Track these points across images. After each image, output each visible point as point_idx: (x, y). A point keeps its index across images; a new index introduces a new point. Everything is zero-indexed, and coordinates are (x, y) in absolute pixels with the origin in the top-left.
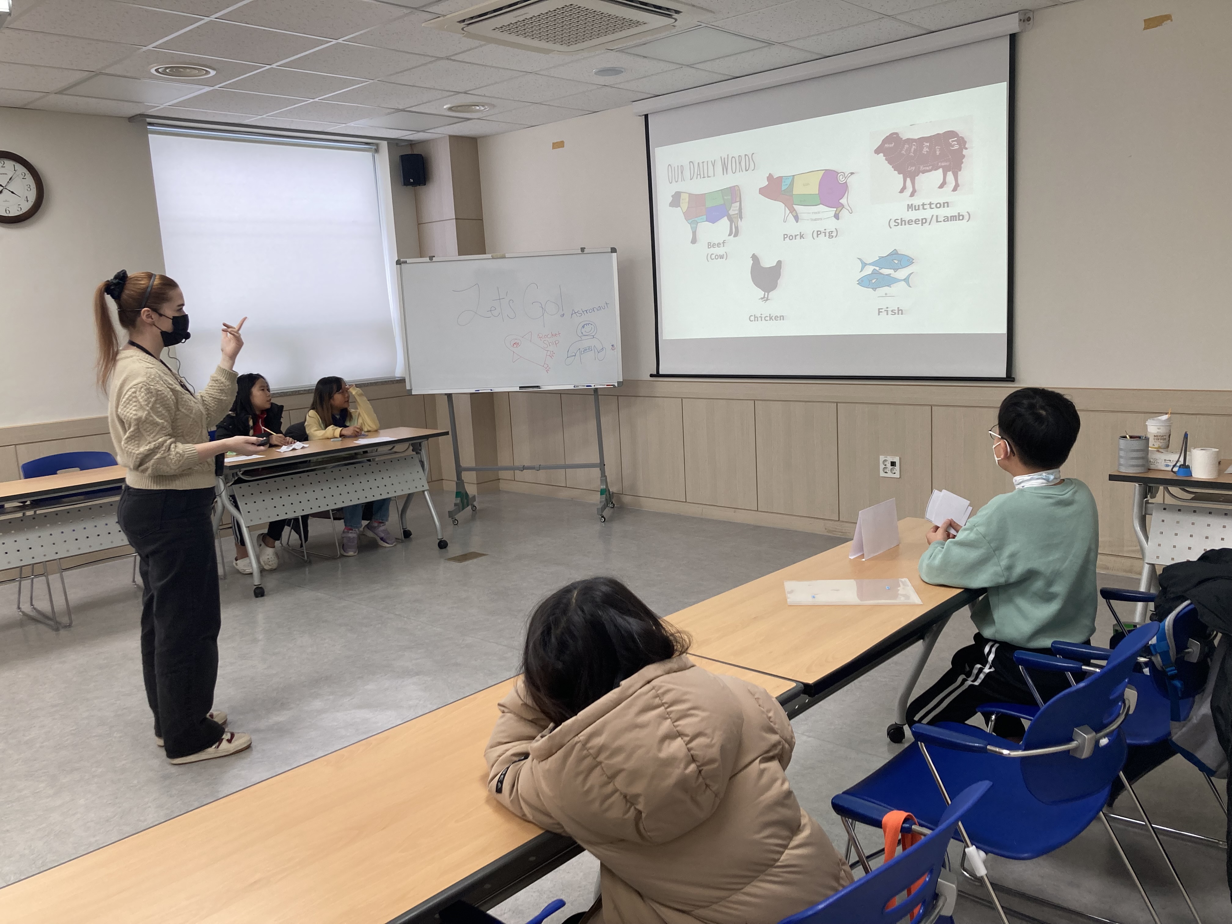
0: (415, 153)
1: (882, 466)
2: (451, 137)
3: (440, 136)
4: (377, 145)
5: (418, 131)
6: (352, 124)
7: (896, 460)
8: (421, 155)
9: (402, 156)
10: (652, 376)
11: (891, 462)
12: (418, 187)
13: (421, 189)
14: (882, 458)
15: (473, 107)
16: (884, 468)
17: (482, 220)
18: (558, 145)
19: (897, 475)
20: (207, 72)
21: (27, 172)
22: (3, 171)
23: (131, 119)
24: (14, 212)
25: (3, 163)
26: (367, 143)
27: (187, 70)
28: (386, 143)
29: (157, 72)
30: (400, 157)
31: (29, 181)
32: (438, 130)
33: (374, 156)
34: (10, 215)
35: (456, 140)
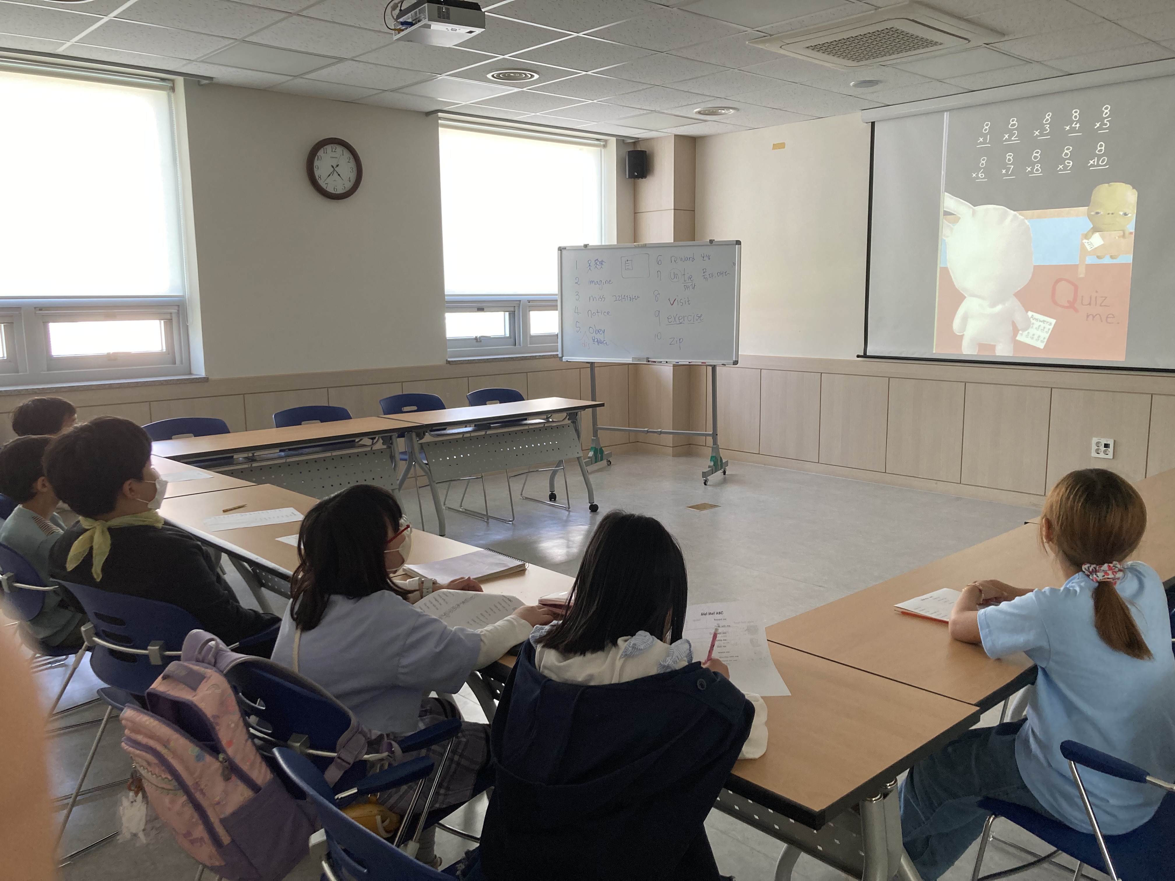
0: (641, 149)
1: (1094, 447)
2: (675, 135)
3: (667, 134)
4: (606, 141)
5: (653, 130)
7: (1111, 442)
8: (646, 152)
9: (629, 152)
10: (858, 356)
11: (1105, 444)
12: (640, 180)
13: (642, 182)
14: (1095, 440)
15: (720, 111)
16: (1098, 450)
17: (694, 211)
18: (780, 146)
19: (1110, 456)
20: (532, 76)
21: (352, 157)
22: (334, 155)
23: (428, 114)
24: (340, 190)
25: (335, 148)
26: (598, 140)
27: (517, 75)
28: (614, 139)
29: (493, 76)
30: (627, 152)
31: (352, 164)
32: (669, 130)
33: (603, 150)
34: (337, 193)
35: (680, 139)
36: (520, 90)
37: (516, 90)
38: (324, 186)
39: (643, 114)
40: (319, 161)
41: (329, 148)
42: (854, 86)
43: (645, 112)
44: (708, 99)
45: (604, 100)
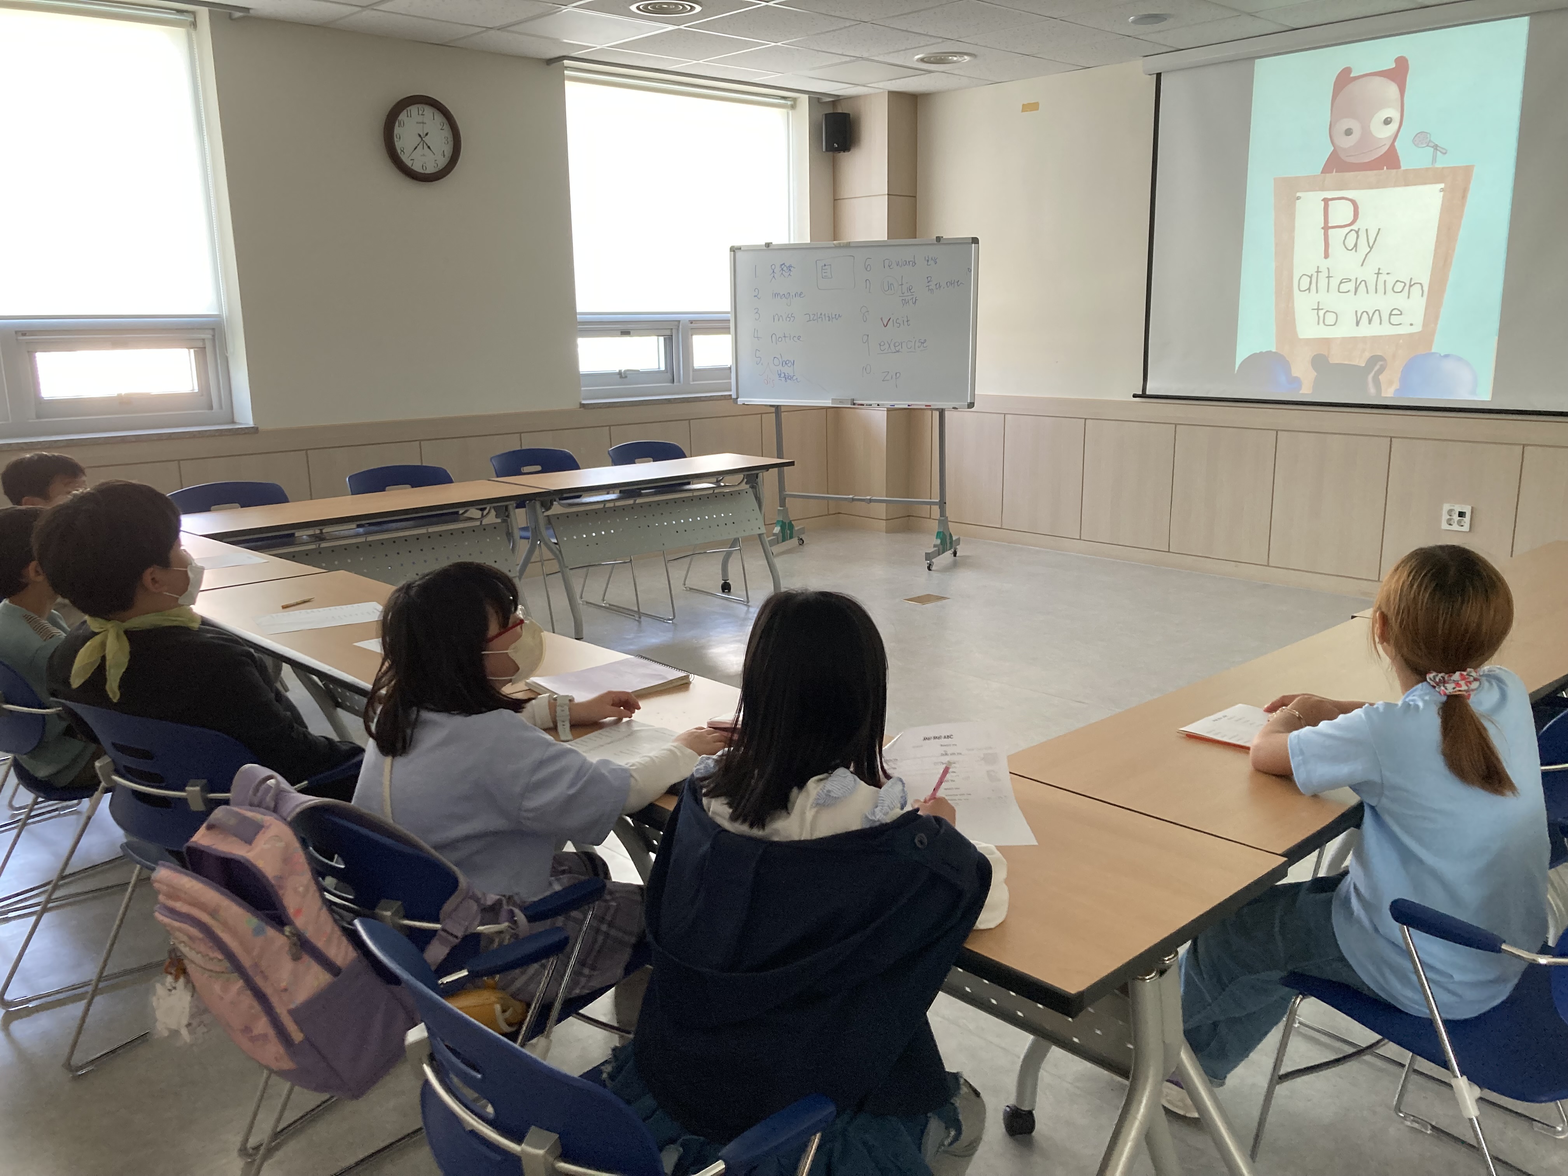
0: (840, 111)
1: (1445, 517)
2: (889, 92)
3: (878, 91)
4: (795, 100)
5: (858, 85)
7: (1467, 510)
8: (849, 114)
9: (826, 115)
10: (1135, 396)
11: (1460, 513)
12: (842, 153)
13: (843, 155)
14: (1447, 507)
15: (950, 58)
16: (1450, 520)
17: (915, 197)
18: (1032, 107)
19: (1466, 528)
20: (692, 8)
21: (445, 120)
22: (420, 119)
23: (550, 61)
24: (431, 169)
25: (422, 109)
26: (783, 98)
27: (671, 7)
28: (806, 96)
29: (638, 8)
30: (824, 117)
31: (447, 133)
32: (881, 85)
33: (790, 112)
34: (428, 172)
35: (895, 97)
36: (677, 27)
37: (671, 28)
38: (409, 163)
39: (846, 62)
40: (400, 128)
41: (414, 109)
42: (1134, 22)
43: (848, 59)
44: (933, 40)
45: (792, 42)
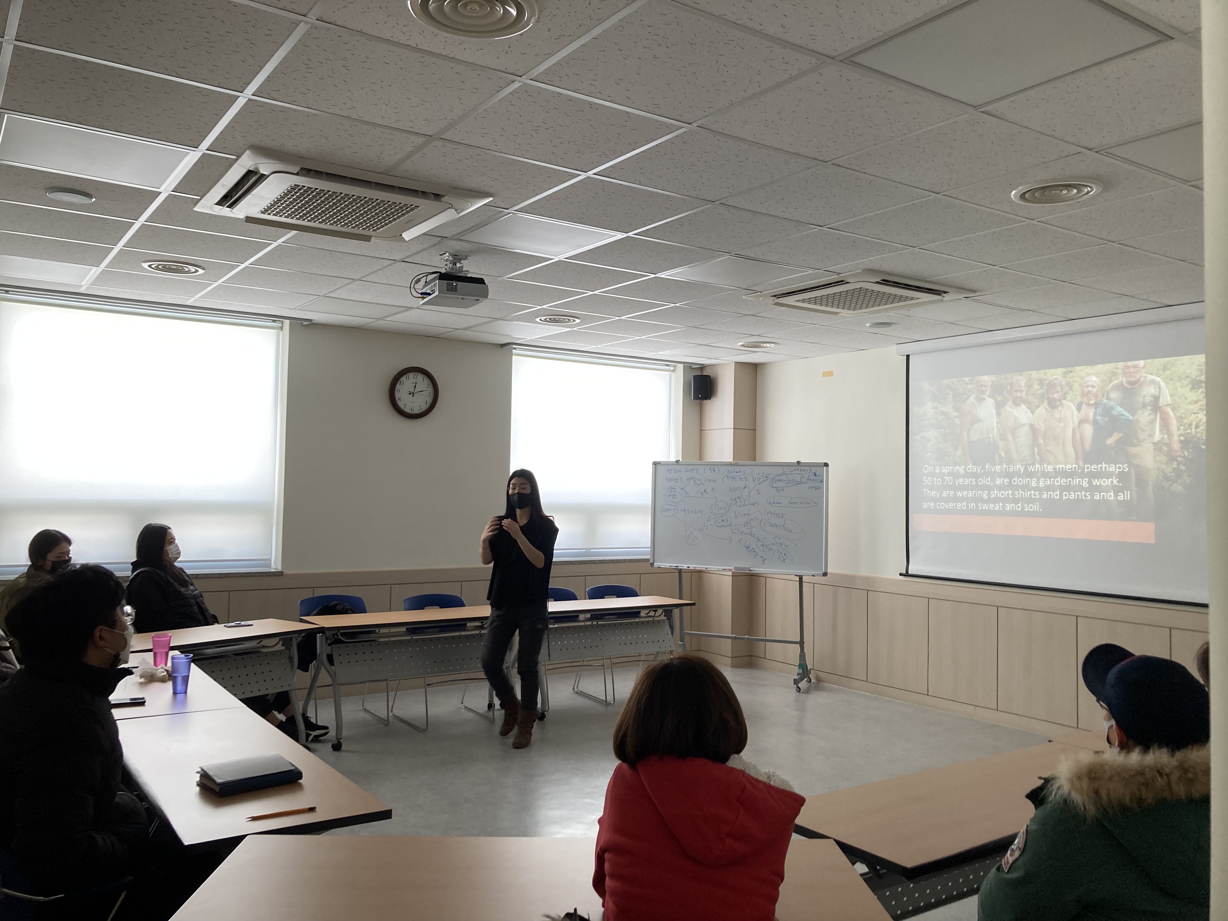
0: (705, 374)
2: (736, 362)
3: (727, 362)
4: (675, 366)
5: (714, 358)
6: (662, 353)
8: (711, 376)
9: (694, 376)
12: (705, 401)
13: (707, 402)
15: (762, 345)
17: (755, 430)
18: (829, 374)
20: (574, 321)
21: (430, 382)
22: (414, 381)
23: (503, 345)
25: (416, 375)
26: (667, 365)
27: (561, 320)
28: (681, 366)
29: (541, 320)
30: (693, 377)
31: (430, 390)
32: (728, 358)
33: (672, 375)
34: (415, 412)
35: (740, 366)
36: (571, 329)
37: (568, 329)
38: (403, 407)
39: (694, 347)
40: (400, 386)
41: (411, 375)
43: (694, 345)
44: (742, 335)
45: (653, 336)
